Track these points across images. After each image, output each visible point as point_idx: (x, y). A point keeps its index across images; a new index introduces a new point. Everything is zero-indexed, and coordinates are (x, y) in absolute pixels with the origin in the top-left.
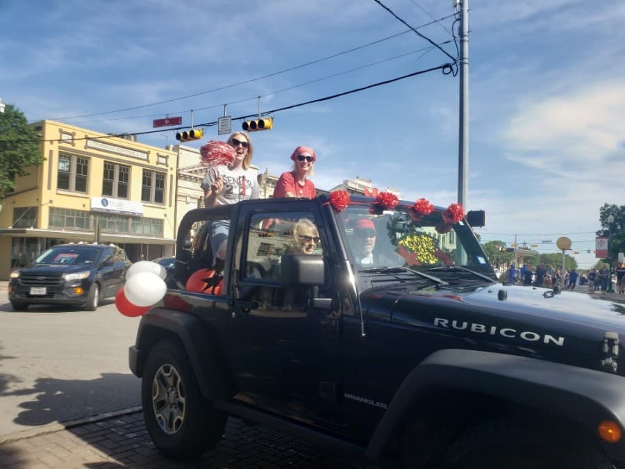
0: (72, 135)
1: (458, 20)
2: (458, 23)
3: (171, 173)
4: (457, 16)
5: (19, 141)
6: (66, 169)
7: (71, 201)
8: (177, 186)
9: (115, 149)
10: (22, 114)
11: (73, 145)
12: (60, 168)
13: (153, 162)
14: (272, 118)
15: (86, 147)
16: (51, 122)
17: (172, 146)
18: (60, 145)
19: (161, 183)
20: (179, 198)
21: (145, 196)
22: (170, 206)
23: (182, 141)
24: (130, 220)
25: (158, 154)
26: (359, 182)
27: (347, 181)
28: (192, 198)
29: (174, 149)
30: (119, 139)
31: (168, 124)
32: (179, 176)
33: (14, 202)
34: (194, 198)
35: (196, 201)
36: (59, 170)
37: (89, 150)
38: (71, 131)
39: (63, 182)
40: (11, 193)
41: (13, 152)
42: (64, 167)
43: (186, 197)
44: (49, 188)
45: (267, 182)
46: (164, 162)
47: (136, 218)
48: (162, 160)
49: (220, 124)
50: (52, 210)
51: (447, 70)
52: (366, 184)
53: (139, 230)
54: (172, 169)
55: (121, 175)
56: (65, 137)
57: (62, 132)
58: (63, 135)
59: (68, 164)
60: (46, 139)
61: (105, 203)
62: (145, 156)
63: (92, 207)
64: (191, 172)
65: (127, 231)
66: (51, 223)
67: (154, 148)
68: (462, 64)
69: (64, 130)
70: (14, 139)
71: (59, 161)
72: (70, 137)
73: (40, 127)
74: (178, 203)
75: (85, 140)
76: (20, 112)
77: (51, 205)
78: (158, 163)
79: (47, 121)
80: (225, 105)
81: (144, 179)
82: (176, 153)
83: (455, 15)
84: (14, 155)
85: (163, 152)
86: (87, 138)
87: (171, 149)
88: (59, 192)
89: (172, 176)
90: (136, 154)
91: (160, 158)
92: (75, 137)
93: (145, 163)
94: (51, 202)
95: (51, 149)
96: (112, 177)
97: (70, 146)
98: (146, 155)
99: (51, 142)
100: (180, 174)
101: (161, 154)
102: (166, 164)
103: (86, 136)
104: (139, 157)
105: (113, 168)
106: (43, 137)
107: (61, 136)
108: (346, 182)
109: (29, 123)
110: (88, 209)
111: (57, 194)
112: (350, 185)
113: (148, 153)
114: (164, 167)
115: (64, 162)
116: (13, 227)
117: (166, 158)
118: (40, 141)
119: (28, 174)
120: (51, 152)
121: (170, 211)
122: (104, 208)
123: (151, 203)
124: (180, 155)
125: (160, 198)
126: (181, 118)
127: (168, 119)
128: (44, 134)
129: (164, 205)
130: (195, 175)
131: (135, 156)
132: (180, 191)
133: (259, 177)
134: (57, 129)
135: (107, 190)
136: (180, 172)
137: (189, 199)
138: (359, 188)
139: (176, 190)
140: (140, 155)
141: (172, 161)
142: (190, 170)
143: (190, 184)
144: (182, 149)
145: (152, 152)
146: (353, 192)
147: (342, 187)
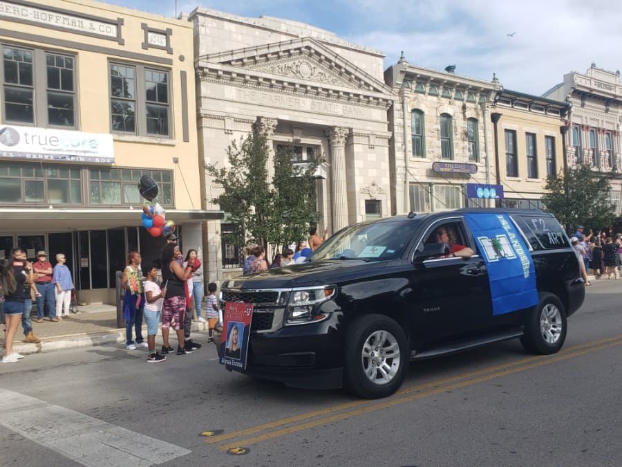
3: (182, 67)
8: (198, 97)
9: (28, 13)
13: (133, 42)
19: (160, 94)
20: (205, 122)
21: (122, 121)
22: (186, 139)
24: (86, 174)
25: (144, 26)
26: (595, 75)
27: (573, 73)
28: (236, 120)
32: (200, 74)
34: (243, 121)
35: (248, 127)
43: (223, 119)
45: (405, 81)
46: (164, 44)
47: (102, 170)
48: (159, 40)
52: (612, 80)
54: (182, 59)
61: (9, 137)
62: (112, 31)
64: (229, 63)
67: (135, 12)
74: (206, 133)
78: (146, 45)
82: (192, 25)
85: (159, 22)
89: (183, 74)
90: (87, 25)
91: (150, 35)
93: (114, 45)
96: (28, 79)
98: (114, 27)
100: (202, 68)
101: (154, 26)
102: (170, 51)
104: (97, 31)
105: (28, 56)
108: (569, 77)
112: (578, 81)
113: (118, 24)
114: (163, 54)
121: (186, 150)
123: (137, 135)
124: (202, 30)
125: (159, 124)
129: (171, 138)
130: (241, 71)
131: (86, 30)
132: (207, 107)
133: (388, 74)
136: (204, 65)
137: (230, 124)
138: (596, 88)
139: (198, 105)
140: (98, 28)
141: (182, 42)
142: (223, 60)
143: (230, 91)
144: (205, 15)
145: (127, 19)
146: (584, 96)
147: (563, 88)
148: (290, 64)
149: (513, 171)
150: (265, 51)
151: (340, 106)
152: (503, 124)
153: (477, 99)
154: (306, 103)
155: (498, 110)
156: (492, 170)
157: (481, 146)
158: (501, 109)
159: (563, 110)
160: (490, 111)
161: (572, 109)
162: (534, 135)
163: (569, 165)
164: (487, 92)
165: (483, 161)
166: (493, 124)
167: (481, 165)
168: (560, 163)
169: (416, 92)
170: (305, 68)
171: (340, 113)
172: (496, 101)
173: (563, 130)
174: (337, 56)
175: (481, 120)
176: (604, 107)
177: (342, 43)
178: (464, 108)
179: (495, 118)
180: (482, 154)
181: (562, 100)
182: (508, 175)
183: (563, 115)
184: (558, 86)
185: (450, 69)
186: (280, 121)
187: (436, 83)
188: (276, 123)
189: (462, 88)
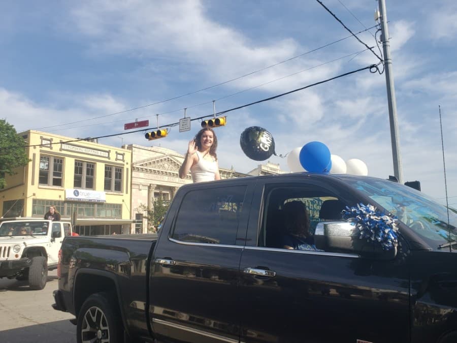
0: (51, 140)
1: (379, 30)
2: (380, 32)
3: (127, 167)
4: (379, 27)
5: (10, 147)
6: (46, 168)
7: (50, 193)
8: (131, 177)
9: (83, 150)
10: (12, 126)
11: (51, 148)
12: (41, 167)
13: (113, 158)
14: (225, 117)
15: (61, 149)
16: (35, 131)
17: (126, 146)
18: (41, 149)
19: (119, 175)
20: (133, 186)
21: (107, 187)
22: (127, 193)
23: (150, 139)
24: (96, 206)
25: (116, 152)
26: (270, 165)
27: (261, 165)
28: (143, 185)
29: (128, 148)
30: (86, 142)
31: (137, 127)
32: (133, 168)
33: (4, 197)
34: (145, 186)
35: (147, 188)
36: (40, 169)
37: (63, 152)
38: (49, 138)
39: (43, 179)
40: (3, 189)
41: (7, 156)
42: (43, 166)
43: (138, 185)
44: (33, 184)
47: (100, 204)
48: (120, 157)
49: (181, 124)
50: (35, 201)
51: (374, 69)
52: (276, 167)
53: (103, 213)
54: (127, 163)
55: (88, 170)
56: (44, 142)
57: (42, 139)
58: (44, 141)
59: (47, 163)
60: (30, 145)
61: (76, 193)
62: (106, 155)
63: (66, 197)
64: (142, 165)
65: (93, 215)
66: (34, 212)
67: (114, 148)
68: (387, 64)
69: (44, 137)
70: (7, 146)
71: (40, 162)
72: (49, 142)
73: (26, 136)
74: (133, 190)
75: (60, 144)
76: (11, 125)
77: (34, 197)
78: (117, 159)
79: (31, 131)
80: (185, 109)
81: (106, 173)
82: (131, 151)
83: (376, 26)
84: (6, 159)
85: (121, 151)
86: (62, 143)
87: (126, 147)
88: (40, 186)
89: (127, 169)
90: (99, 153)
91: (118, 155)
92: (53, 142)
93: (107, 160)
94: (34, 195)
95: (34, 152)
96: (81, 172)
97: (48, 149)
98: (107, 153)
99: (35, 147)
101: (119, 152)
102: (123, 160)
103: (60, 141)
104: (102, 155)
105: (82, 165)
106: (29, 143)
107: (42, 142)
109: (18, 133)
110: (63, 199)
111: (39, 188)
112: (263, 168)
113: (109, 152)
114: (121, 162)
115: (44, 162)
116: (4, 217)
117: (123, 155)
118: (26, 147)
119: (16, 173)
120: (34, 155)
121: (126, 197)
122: (76, 197)
123: (112, 191)
124: (133, 152)
125: (118, 187)
126: (148, 121)
127: (137, 123)
128: (29, 141)
129: (122, 192)
130: (146, 168)
131: (99, 154)
132: (134, 181)
134: (39, 136)
135: (77, 183)
136: (134, 166)
137: (141, 187)
138: (270, 171)
139: (131, 180)
140: (103, 154)
141: (127, 158)
142: (141, 164)
143: (142, 175)
144: (135, 147)
145: (112, 151)
146: (266, 174)
147: (257, 170)
148: (161, 164)
150: (154, 160)
151: (177, 179)
153: (225, 176)
154: (166, 178)
164: (229, 173)
170: (166, 165)
171: (177, 181)
172: (232, 177)
174: (178, 161)
177: (179, 155)
186: (157, 185)
188: (156, 186)
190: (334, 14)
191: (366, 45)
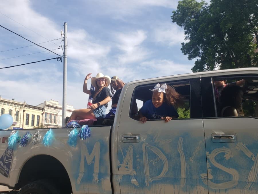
1: (63, 40)
2: (63, 41)
4: (63, 39)
26: (52, 101)
51: (59, 59)
52: (56, 103)
68: (64, 58)
83: (62, 38)
108: (45, 102)
112: (47, 103)
138: (52, 105)
146: (49, 106)
147: (43, 104)
149: (27, 124)
152: (26, 112)
153: (20, 106)
155: (25, 109)
156: (22, 124)
157: (19, 117)
158: (26, 109)
159: (43, 109)
160: (23, 109)
161: (45, 109)
162: (34, 115)
163: (43, 123)
164: (22, 105)
165: (19, 121)
166: (23, 113)
167: (18, 123)
168: (40, 122)
169: (3, 104)
172: (25, 107)
173: (42, 114)
175: (20, 111)
176: (54, 109)
178: (16, 108)
179: (24, 111)
180: (19, 119)
181: (43, 107)
182: (26, 125)
183: (43, 110)
184: (42, 104)
185: (13, 99)
187: (9, 103)
189: (16, 104)
190: (13, 32)
191: (44, 48)
